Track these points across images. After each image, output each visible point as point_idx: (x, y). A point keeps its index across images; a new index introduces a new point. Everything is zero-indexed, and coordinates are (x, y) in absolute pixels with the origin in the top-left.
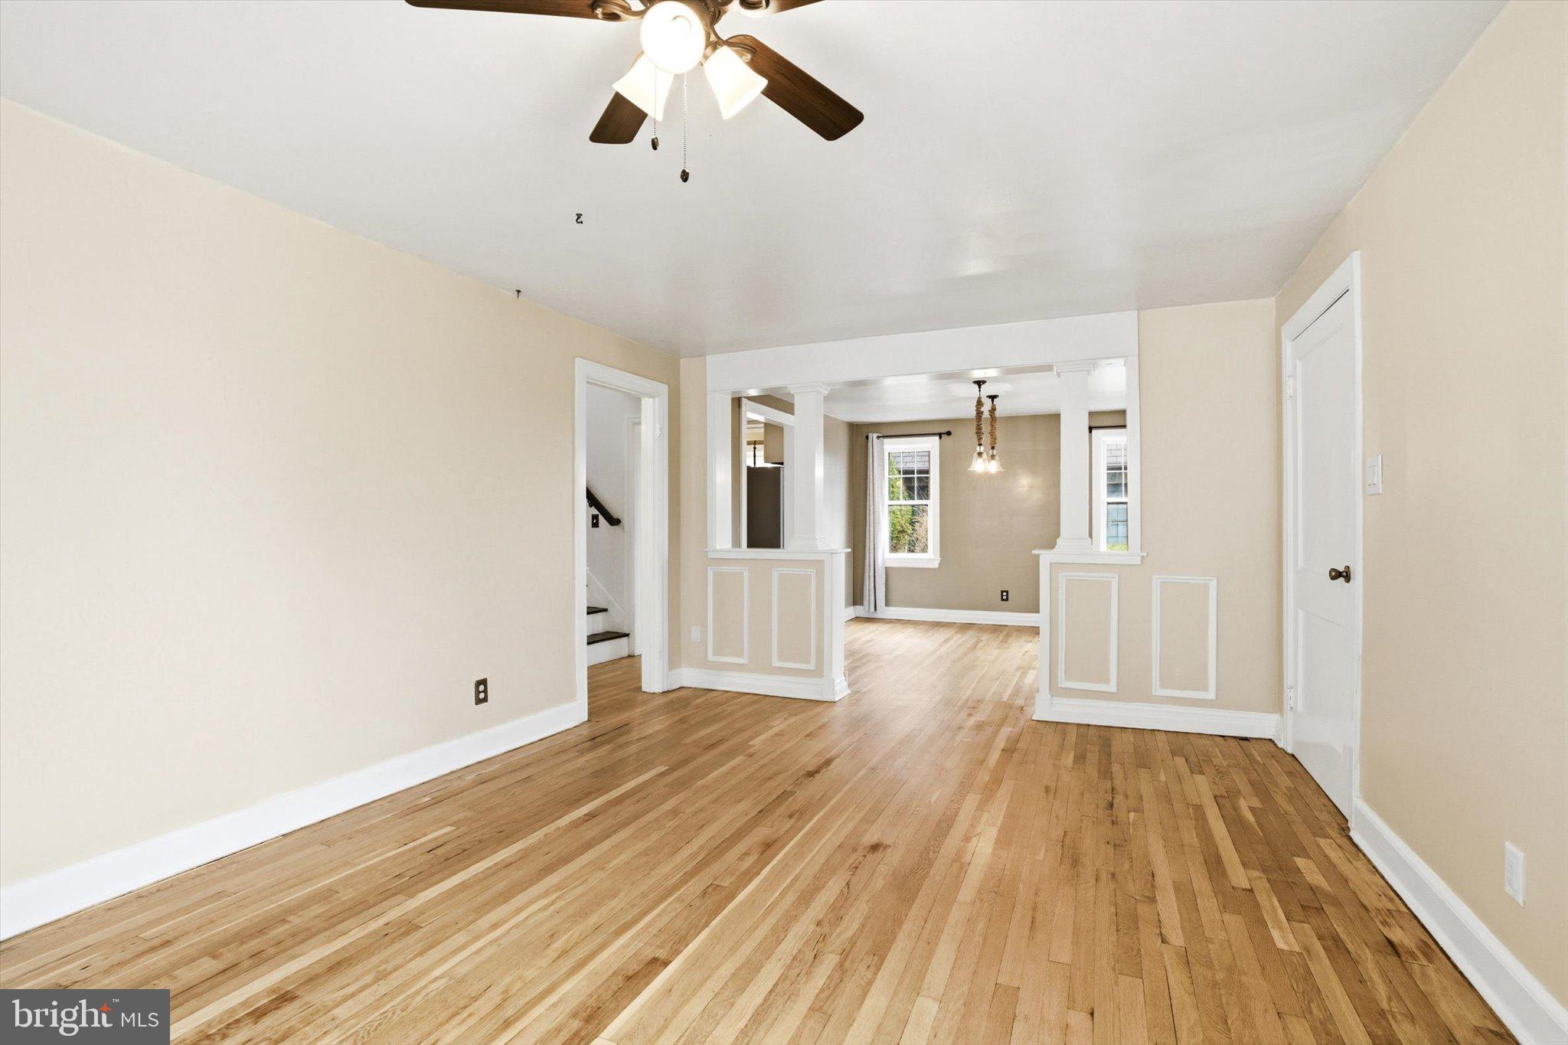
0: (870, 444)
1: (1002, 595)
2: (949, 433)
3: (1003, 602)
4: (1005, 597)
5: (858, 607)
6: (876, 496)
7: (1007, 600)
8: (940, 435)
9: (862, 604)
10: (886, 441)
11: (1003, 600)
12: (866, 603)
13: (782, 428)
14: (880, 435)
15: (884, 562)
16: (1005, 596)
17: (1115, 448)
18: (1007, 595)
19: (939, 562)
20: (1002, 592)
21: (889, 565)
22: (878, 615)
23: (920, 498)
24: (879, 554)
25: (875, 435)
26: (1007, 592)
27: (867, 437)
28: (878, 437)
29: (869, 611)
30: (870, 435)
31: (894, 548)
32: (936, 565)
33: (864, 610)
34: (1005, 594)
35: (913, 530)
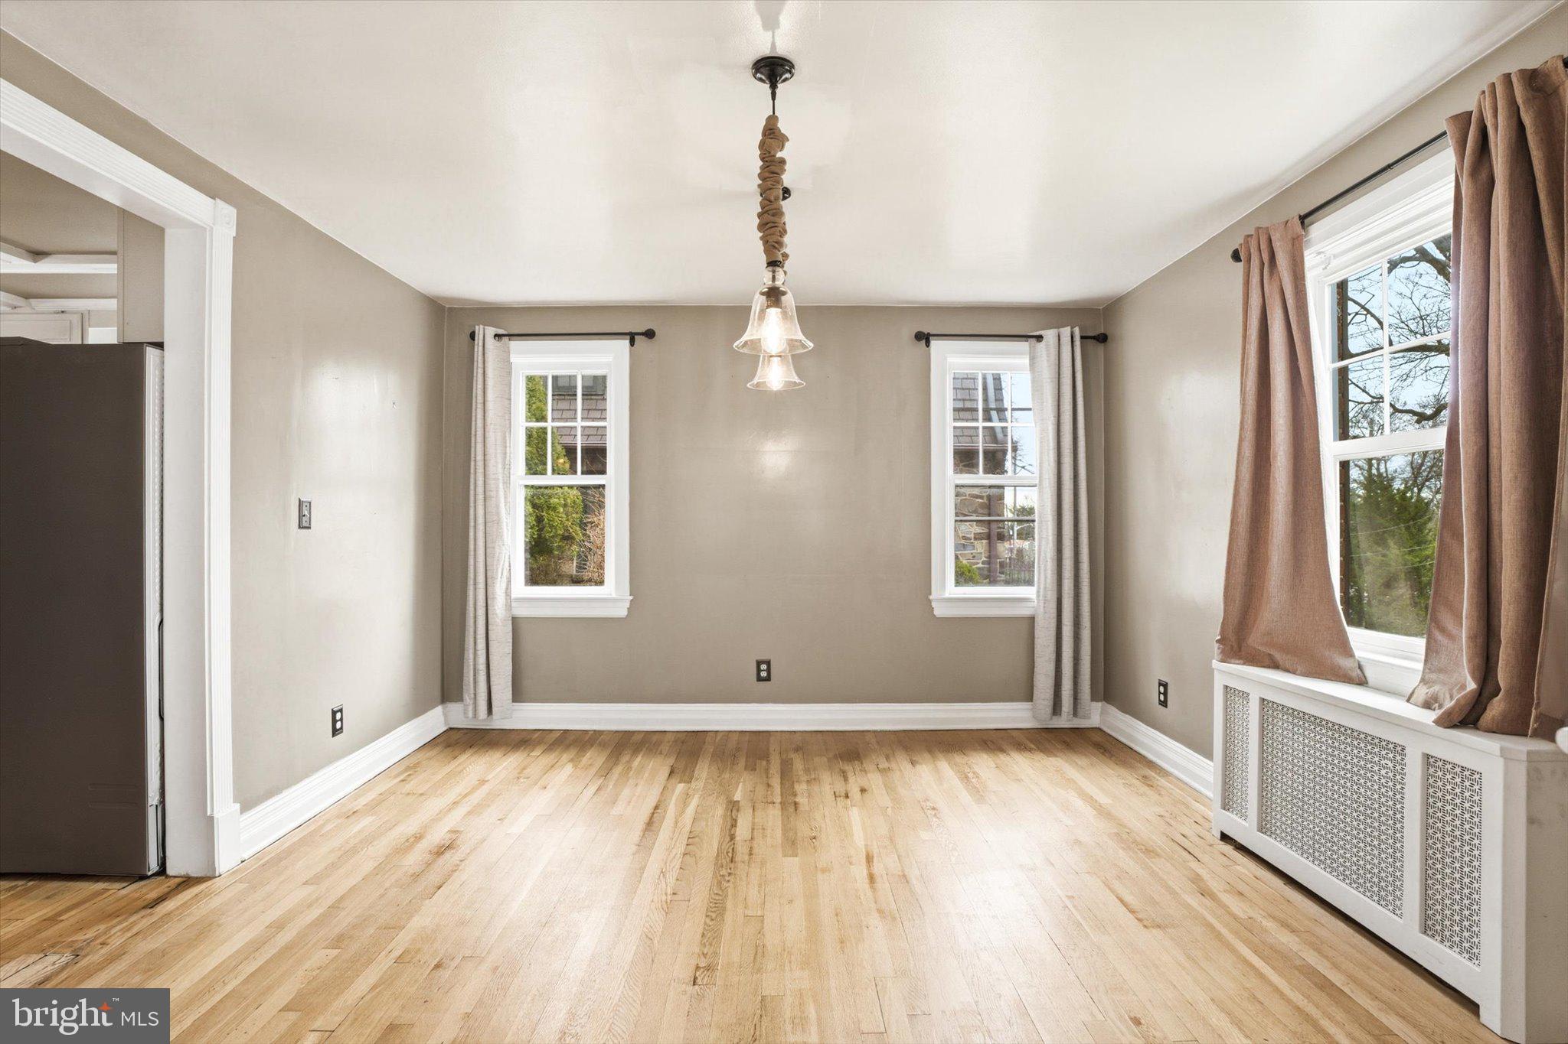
0: (478, 349)
1: (759, 670)
2: (650, 334)
3: (761, 683)
4: (764, 674)
5: (454, 708)
6: (491, 463)
7: (768, 679)
8: (632, 337)
9: (459, 698)
10: (515, 345)
11: (759, 679)
12: (468, 698)
13: (161, 231)
14: (501, 331)
15: (509, 606)
16: (764, 672)
17: (966, 376)
18: (769, 670)
19: (628, 605)
20: (759, 663)
21: (521, 612)
22: (499, 722)
23: (587, 472)
24: (499, 589)
25: (491, 331)
26: (768, 663)
27: (472, 336)
28: (498, 336)
29: (475, 716)
30: (479, 330)
31: (537, 576)
32: (621, 611)
33: (465, 712)
34: (764, 667)
35: (584, 535)
